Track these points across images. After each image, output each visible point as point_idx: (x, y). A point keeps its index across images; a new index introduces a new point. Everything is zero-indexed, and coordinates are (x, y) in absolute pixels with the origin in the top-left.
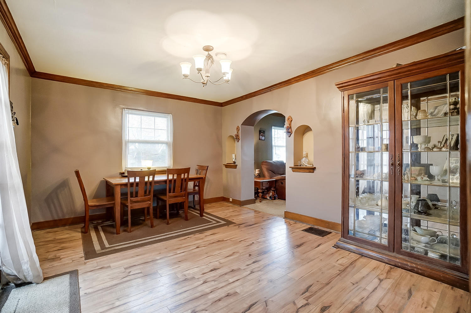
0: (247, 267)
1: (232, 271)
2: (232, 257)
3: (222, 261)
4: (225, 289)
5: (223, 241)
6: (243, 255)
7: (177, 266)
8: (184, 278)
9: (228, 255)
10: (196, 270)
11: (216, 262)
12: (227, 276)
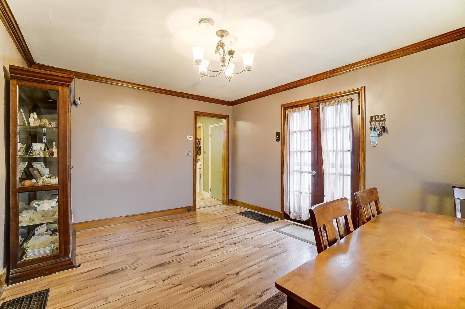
0: (189, 251)
1: (201, 249)
2: (199, 260)
3: (209, 257)
4: (208, 239)
5: (204, 287)
6: (186, 263)
7: (247, 252)
8: (236, 244)
9: (202, 263)
10: (230, 250)
11: (214, 255)
12: (207, 245)
